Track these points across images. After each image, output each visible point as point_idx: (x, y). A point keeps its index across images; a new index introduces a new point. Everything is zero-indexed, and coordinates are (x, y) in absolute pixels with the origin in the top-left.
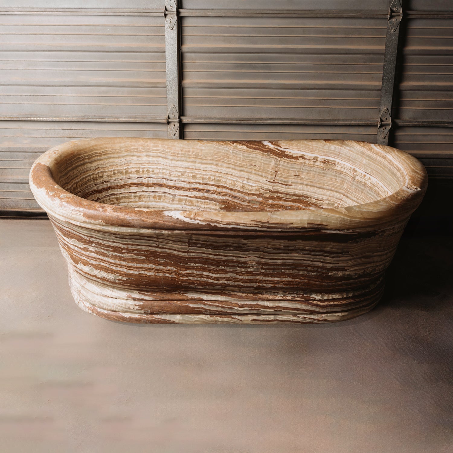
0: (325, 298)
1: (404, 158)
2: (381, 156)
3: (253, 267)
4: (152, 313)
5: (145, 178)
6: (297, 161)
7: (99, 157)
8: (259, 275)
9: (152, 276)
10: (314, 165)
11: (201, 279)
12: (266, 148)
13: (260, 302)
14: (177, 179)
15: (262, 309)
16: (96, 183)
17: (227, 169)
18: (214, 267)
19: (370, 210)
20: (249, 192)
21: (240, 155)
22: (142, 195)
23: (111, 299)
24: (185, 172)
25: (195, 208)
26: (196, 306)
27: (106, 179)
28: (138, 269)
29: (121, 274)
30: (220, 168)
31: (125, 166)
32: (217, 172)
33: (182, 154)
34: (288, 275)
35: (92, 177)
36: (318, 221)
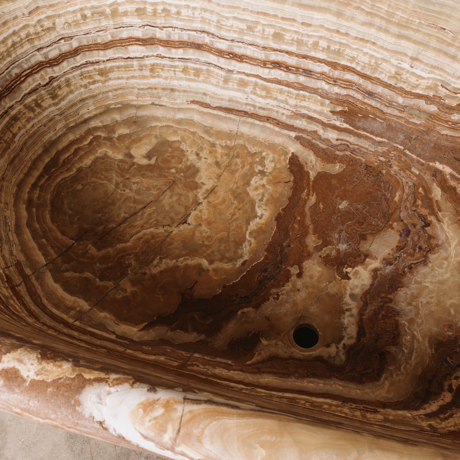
5: (161, 28)
14: (235, 36)
16: (39, 47)
17: (364, 29)
20: (408, 89)
22: (157, 65)
24: (257, 23)
25: (275, 103)
27: (63, 32)
30: (348, 24)
35: (23, 34)
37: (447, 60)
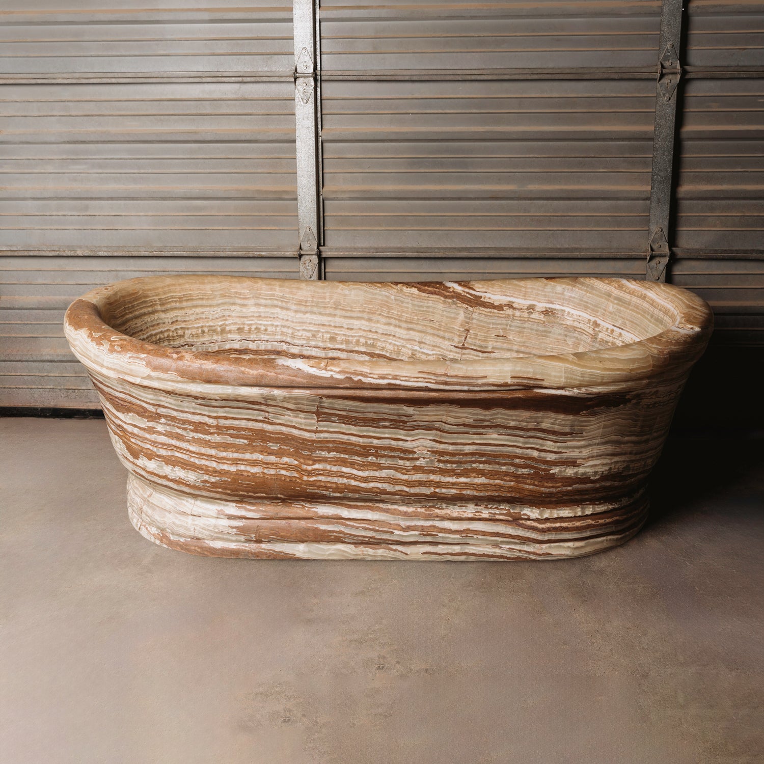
0: (546, 515)
1: (674, 293)
2: (637, 296)
3: (424, 458)
4: (258, 541)
5: (253, 342)
6: (501, 312)
7: (178, 304)
8: (434, 472)
9: (258, 475)
10: (529, 318)
11: (338, 480)
12: (450, 292)
13: (436, 522)
14: (304, 342)
15: (440, 535)
17: (386, 327)
18: (359, 459)
19: (615, 356)
21: (408, 303)
23: (192, 517)
24: (318, 331)
26: (330, 528)
27: (188, 340)
28: (235, 462)
29: (207, 471)
30: (375, 325)
31: (221, 321)
32: (370, 331)
33: (313, 301)
34: (483, 473)
35: (166, 335)
36: (528, 372)
37: (441, 340)
